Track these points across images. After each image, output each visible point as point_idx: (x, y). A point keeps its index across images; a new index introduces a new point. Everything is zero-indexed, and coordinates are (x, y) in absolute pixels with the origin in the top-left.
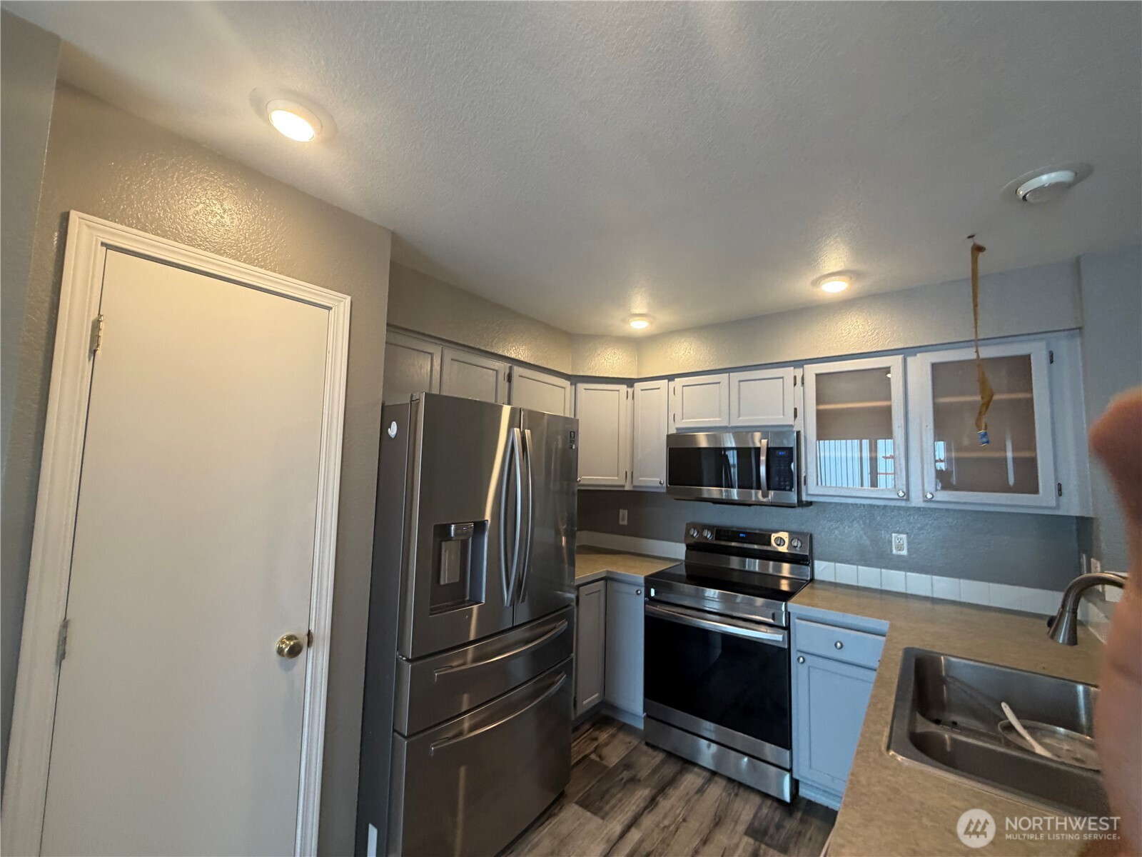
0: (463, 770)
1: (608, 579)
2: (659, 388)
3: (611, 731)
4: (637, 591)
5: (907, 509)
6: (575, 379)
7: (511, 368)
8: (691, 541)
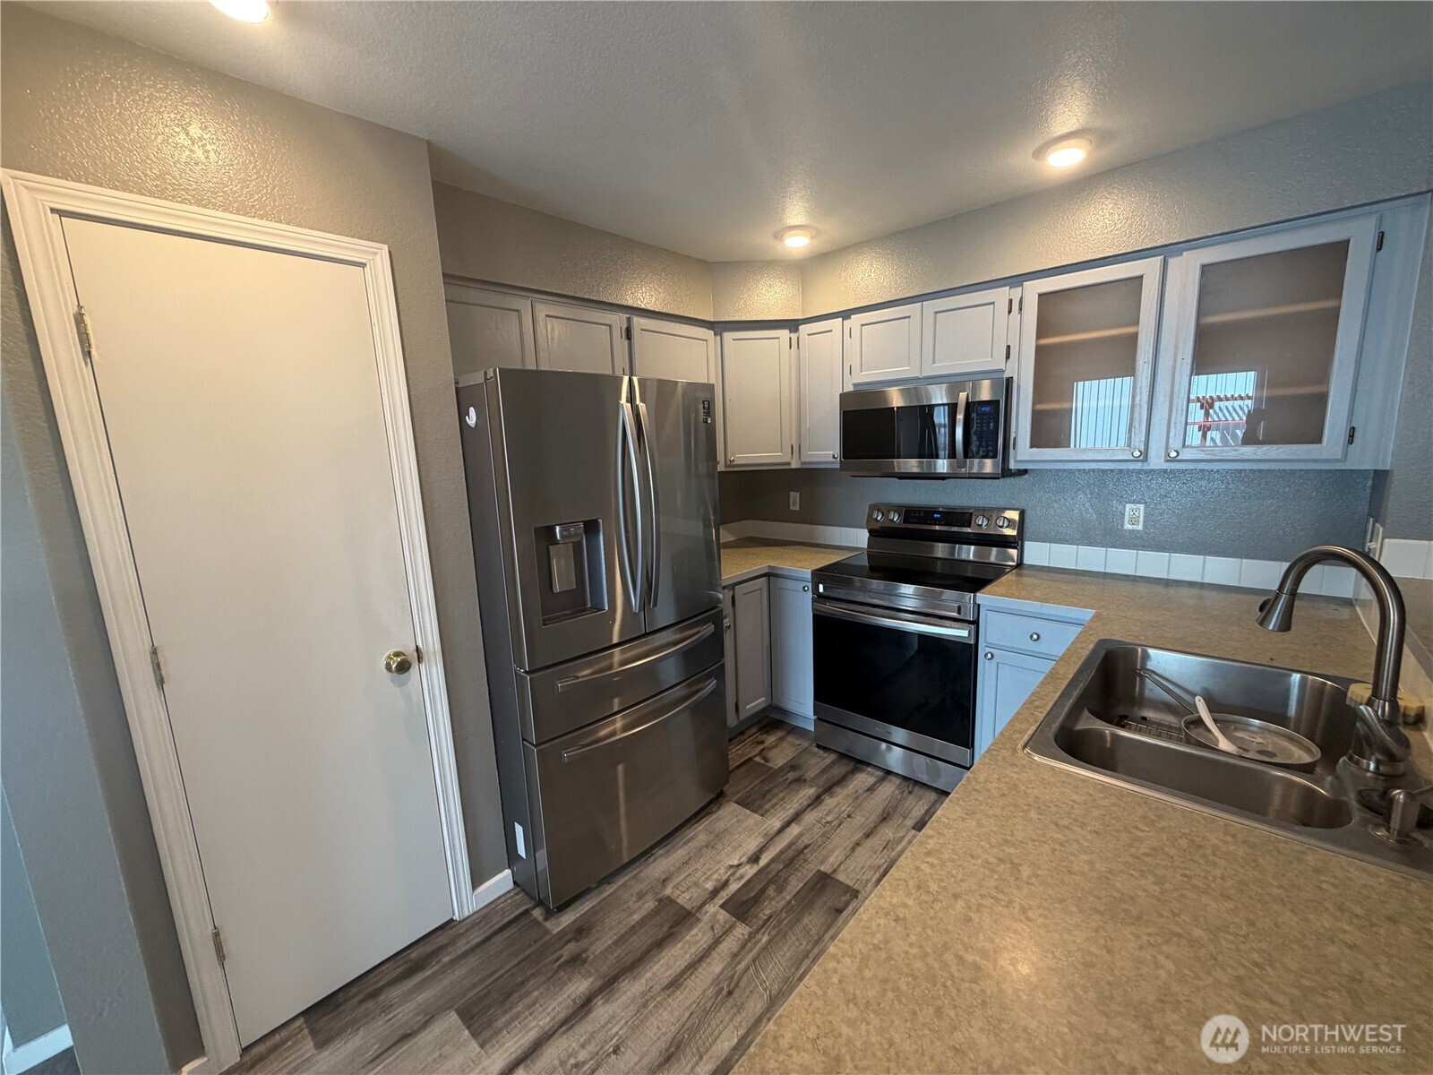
0: (620, 768)
1: (770, 575)
2: (831, 331)
3: (780, 734)
4: (804, 587)
5: (1147, 472)
6: (718, 327)
7: (629, 320)
8: (876, 526)
